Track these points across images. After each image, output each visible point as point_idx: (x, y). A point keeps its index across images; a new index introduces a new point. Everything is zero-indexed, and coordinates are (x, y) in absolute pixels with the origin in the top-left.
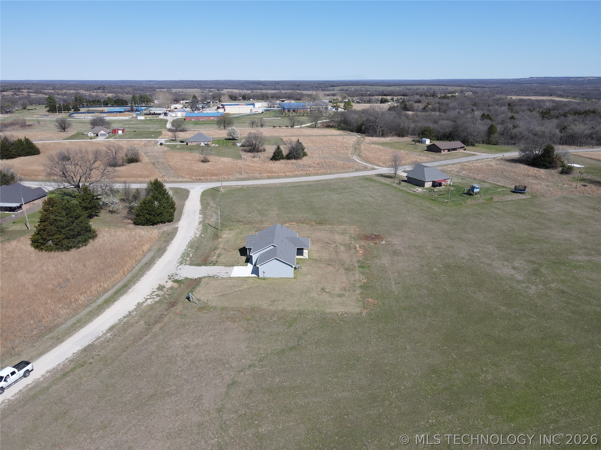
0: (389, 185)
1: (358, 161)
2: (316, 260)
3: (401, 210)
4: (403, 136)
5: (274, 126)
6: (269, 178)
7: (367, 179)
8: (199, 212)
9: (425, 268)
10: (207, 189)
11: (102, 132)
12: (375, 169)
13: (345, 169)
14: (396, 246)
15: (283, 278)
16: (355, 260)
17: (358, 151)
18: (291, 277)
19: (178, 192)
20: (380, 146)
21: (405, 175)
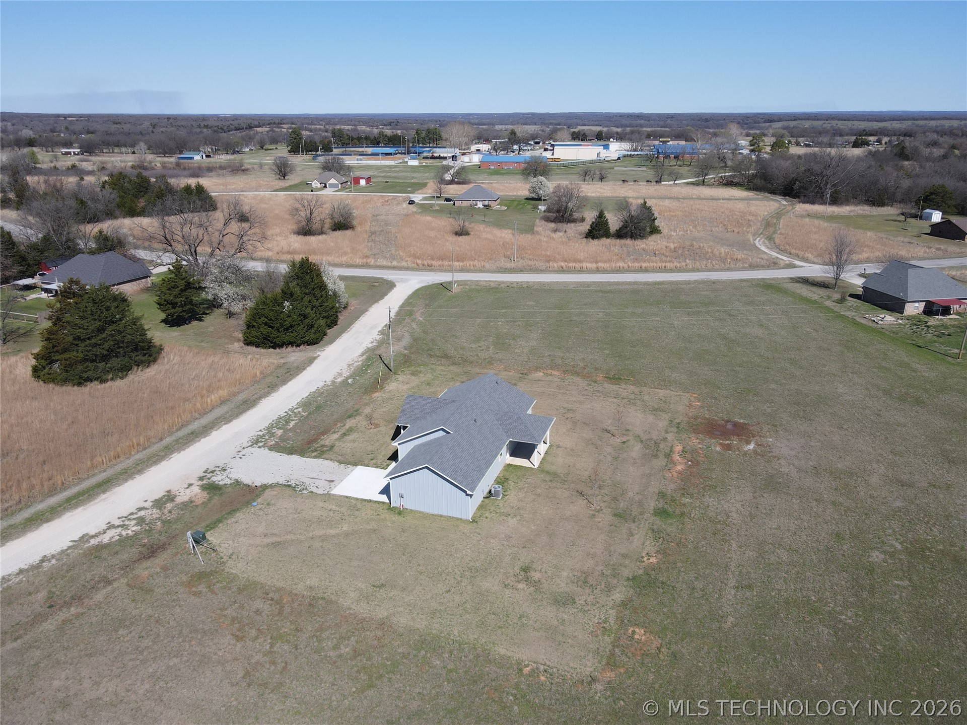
0: (815, 302)
1: (763, 248)
2: (555, 475)
3: (825, 366)
4: (882, 204)
5: (623, 181)
6: (562, 270)
7: (768, 286)
8: (380, 329)
9: (845, 547)
10: (431, 283)
11: (333, 181)
12: (794, 266)
13: (725, 263)
14: (782, 461)
15: (445, 517)
16: (654, 487)
17: (771, 230)
18: (464, 517)
19: (374, 286)
20: (822, 223)
21: (860, 282)
